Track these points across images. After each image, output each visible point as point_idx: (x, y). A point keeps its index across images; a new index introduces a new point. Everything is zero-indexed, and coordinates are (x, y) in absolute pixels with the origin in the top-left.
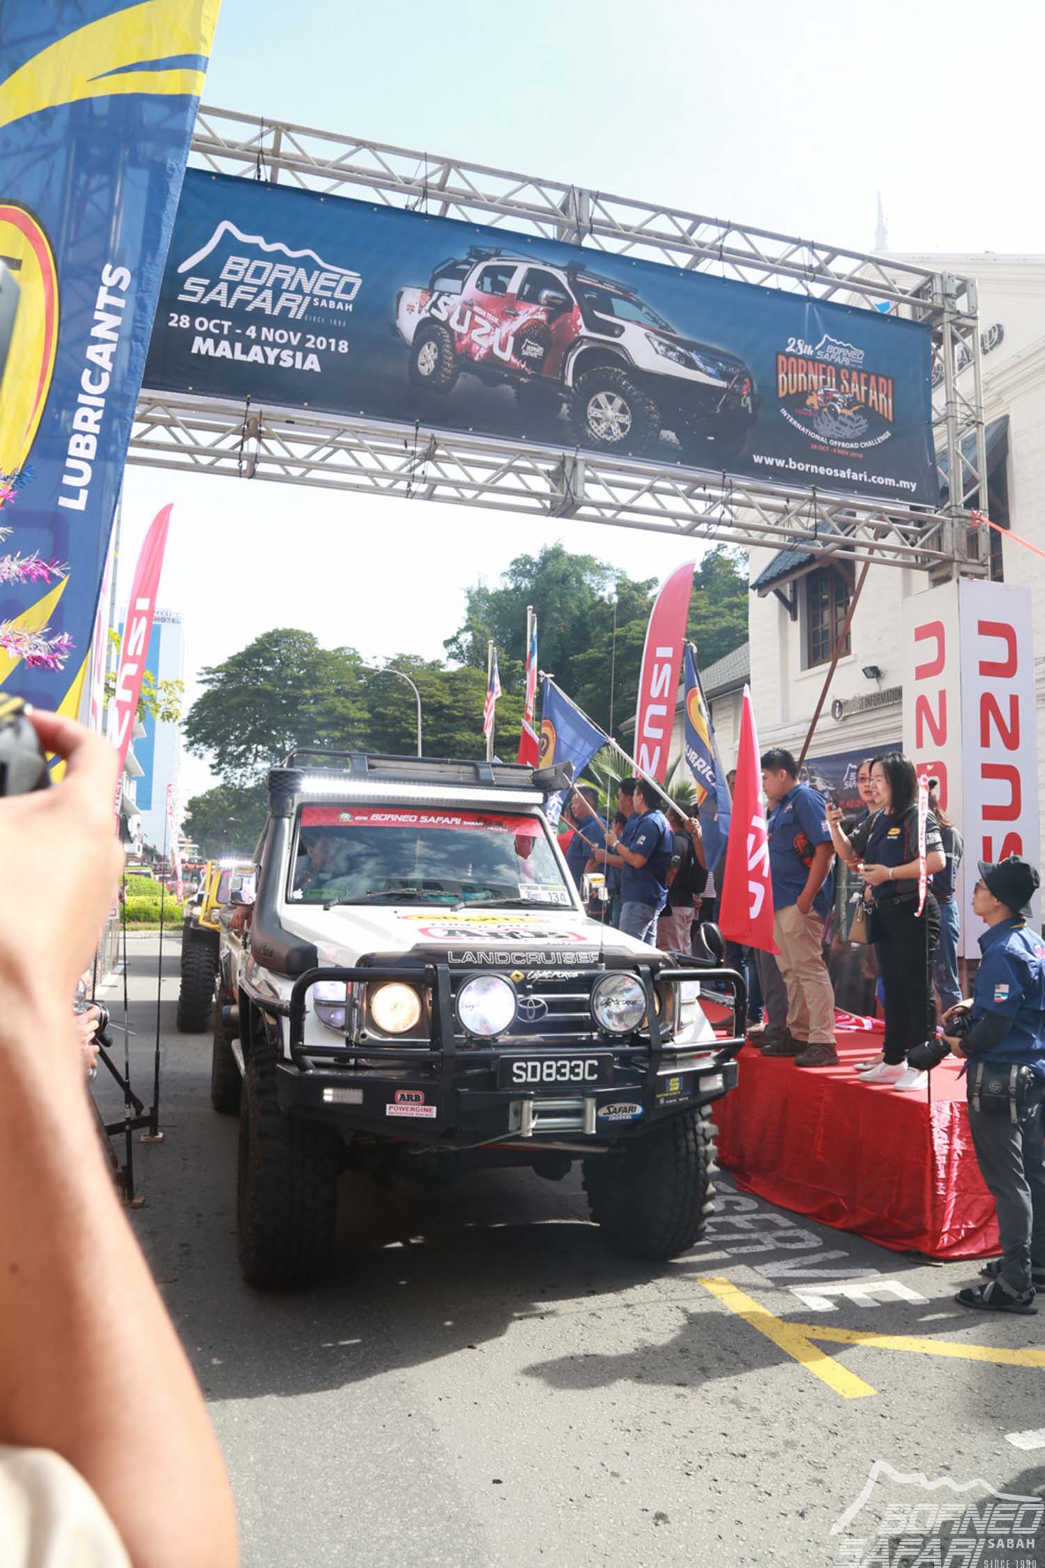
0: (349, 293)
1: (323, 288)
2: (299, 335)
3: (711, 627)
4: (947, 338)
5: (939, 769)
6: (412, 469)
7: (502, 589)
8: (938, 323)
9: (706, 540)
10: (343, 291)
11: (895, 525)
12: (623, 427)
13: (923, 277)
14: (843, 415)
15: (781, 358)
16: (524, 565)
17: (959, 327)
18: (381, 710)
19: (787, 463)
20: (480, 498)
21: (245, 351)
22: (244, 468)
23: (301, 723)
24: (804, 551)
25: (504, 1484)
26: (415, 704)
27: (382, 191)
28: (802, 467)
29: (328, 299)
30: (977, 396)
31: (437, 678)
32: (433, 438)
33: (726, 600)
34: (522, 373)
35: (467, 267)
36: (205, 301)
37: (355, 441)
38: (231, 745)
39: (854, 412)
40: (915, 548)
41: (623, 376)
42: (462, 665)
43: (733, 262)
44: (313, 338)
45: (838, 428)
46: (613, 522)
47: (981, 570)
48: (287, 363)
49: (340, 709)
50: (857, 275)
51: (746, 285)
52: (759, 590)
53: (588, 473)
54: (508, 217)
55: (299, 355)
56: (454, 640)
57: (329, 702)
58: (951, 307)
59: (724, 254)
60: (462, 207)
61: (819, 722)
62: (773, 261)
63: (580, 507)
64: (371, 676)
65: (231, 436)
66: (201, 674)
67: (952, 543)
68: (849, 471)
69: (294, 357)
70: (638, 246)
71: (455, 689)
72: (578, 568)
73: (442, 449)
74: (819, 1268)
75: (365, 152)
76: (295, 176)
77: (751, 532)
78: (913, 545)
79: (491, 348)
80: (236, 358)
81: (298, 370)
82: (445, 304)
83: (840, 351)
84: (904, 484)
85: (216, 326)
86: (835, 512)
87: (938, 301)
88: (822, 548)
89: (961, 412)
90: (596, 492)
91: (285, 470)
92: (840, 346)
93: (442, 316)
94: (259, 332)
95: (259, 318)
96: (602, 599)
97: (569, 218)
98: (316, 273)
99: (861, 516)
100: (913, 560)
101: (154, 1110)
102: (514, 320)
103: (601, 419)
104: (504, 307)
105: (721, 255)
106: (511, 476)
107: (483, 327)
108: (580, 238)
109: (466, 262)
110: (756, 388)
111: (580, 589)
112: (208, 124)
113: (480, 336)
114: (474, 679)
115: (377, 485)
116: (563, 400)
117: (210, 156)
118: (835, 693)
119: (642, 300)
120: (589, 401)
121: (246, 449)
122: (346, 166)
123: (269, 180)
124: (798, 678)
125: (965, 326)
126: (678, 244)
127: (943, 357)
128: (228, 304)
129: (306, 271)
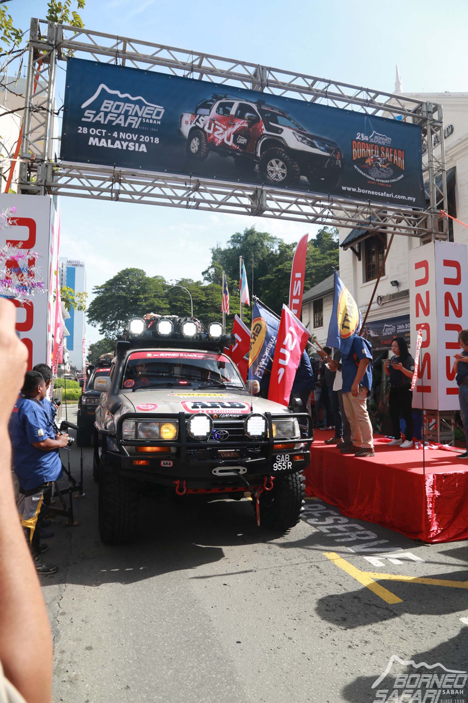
0: (159, 116)
1: (147, 114)
2: (137, 135)
3: (322, 264)
4: (429, 132)
5: (427, 327)
6: (189, 195)
7: (228, 248)
8: (425, 124)
9: (321, 225)
10: (156, 115)
11: (405, 217)
12: (283, 175)
13: (418, 104)
14: (382, 167)
15: (354, 142)
16: (237, 238)
17: (434, 127)
18: (175, 304)
19: (357, 190)
20: (219, 208)
21: (113, 143)
22: (114, 196)
23: (139, 310)
24: (365, 229)
25: (242, 643)
26: (190, 300)
27: (172, 69)
28: (364, 191)
29: (149, 119)
30: (442, 158)
31: (199, 289)
32: (197, 180)
33: (328, 252)
34: (237, 151)
35: (211, 103)
36: (94, 121)
37: (163, 183)
38: (108, 321)
39: (387, 166)
40: (415, 227)
41: (283, 152)
42: (210, 283)
43: (332, 99)
44: (143, 137)
45: (380, 173)
46: (279, 218)
47: (444, 237)
48: (131, 148)
49: (156, 303)
50: (388, 103)
51: (338, 109)
52: (344, 247)
53: (268, 196)
54: (230, 80)
55: (137, 145)
56: (207, 272)
57: (152, 300)
58: (431, 117)
59: (328, 95)
60: (209, 75)
61: (372, 306)
62: (350, 97)
63: (265, 211)
64: (170, 289)
65: (108, 182)
66: (94, 289)
67: (431, 225)
68: (385, 193)
69: (135, 146)
70: (288, 91)
71: (207, 294)
72: (261, 238)
73: (202, 186)
74: (376, 548)
75: (165, 51)
76: (133, 63)
77: (342, 221)
78: (415, 225)
79: (223, 140)
80: (108, 146)
81: (137, 151)
82: (202, 120)
83: (381, 138)
84: (410, 198)
85: (99, 132)
86: (380, 211)
87: (425, 114)
88: (373, 228)
89: (435, 165)
91: (132, 197)
92: (381, 136)
93: (201, 126)
94: (118, 134)
95: (119, 128)
96: (272, 252)
97: (258, 79)
98: (144, 107)
99: (390, 213)
100: (413, 232)
101: (81, 483)
102: (234, 127)
103: (273, 171)
104: (229, 121)
105: (326, 96)
106: (233, 197)
107: (219, 130)
108: (263, 89)
109: (211, 101)
110: (343, 156)
111: (262, 248)
112: (93, 39)
113: (218, 134)
114: (216, 289)
115: (173, 203)
116: (256, 163)
117: (95, 54)
118: (379, 293)
119: (290, 117)
120: (268, 163)
121: (114, 188)
122: (156, 57)
123: (121, 65)
124: (361, 286)
125: (437, 126)
126: (307, 90)
127: (427, 140)
128: (104, 122)
129: (139, 106)
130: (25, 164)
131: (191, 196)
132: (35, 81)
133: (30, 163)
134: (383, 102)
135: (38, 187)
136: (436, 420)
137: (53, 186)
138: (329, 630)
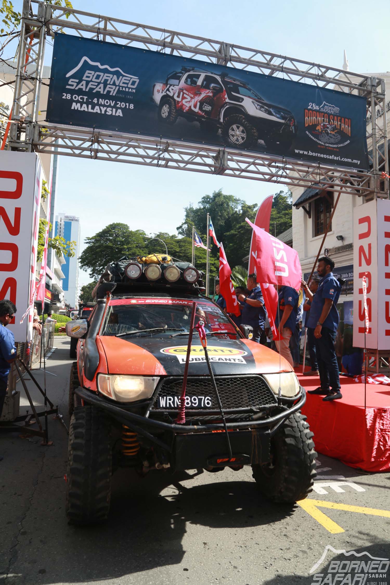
0: (134, 85)
1: (124, 83)
2: (114, 102)
3: (278, 222)
4: (373, 103)
5: (369, 276)
6: (159, 155)
7: (199, 208)
8: (369, 97)
9: (276, 184)
10: (131, 85)
11: (352, 178)
12: (243, 138)
13: (362, 79)
14: (331, 134)
15: (306, 111)
16: (207, 199)
17: (378, 99)
19: (308, 153)
20: (186, 167)
21: (93, 108)
22: (93, 155)
26: (166, 251)
27: (147, 44)
28: (314, 154)
29: (125, 88)
30: (385, 126)
31: (174, 241)
32: (167, 142)
33: (283, 212)
34: (203, 117)
35: (181, 75)
36: (77, 89)
37: (137, 144)
38: (97, 266)
39: (335, 133)
40: (359, 187)
41: (243, 118)
42: (183, 237)
43: (287, 73)
44: (120, 103)
45: (329, 139)
46: (239, 176)
47: (385, 196)
48: (109, 113)
49: (137, 253)
50: (337, 78)
51: (292, 82)
52: (296, 207)
53: (229, 157)
54: (198, 55)
55: (114, 110)
56: (181, 227)
57: (133, 251)
58: (374, 90)
59: (283, 69)
60: (179, 51)
62: (303, 72)
63: (225, 170)
64: (149, 241)
65: (87, 142)
66: (86, 240)
67: (374, 185)
68: (333, 156)
69: (112, 111)
70: (250, 66)
71: (181, 246)
72: (227, 200)
73: (172, 147)
74: (320, 475)
75: (140, 29)
76: (113, 38)
77: (294, 181)
78: (359, 185)
79: (190, 107)
80: (89, 111)
81: (113, 116)
82: (172, 89)
83: (330, 108)
84: (355, 161)
85: (81, 98)
87: (369, 88)
88: (322, 187)
89: (378, 133)
90: (232, 164)
91: (109, 156)
92: (330, 106)
93: (171, 94)
94: (98, 101)
95: (98, 95)
96: (236, 212)
97: (222, 55)
98: (121, 77)
99: (337, 174)
101: (58, 406)
102: (200, 96)
103: (234, 135)
104: (196, 90)
105: (282, 70)
106: (199, 158)
107: (187, 98)
108: (226, 63)
109: (181, 73)
110: (296, 123)
111: (228, 208)
112: (78, 18)
113: (186, 102)
114: (188, 242)
115: (145, 161)
116: (219, 128)
117: (79, 30)
118: (326, 246)
119: (251, 88)
120: (230, 128)
121: (93, 147)
122: (133, 35)
123: (102, 40)
124: (310, 240)
125: (380, 98)
126: (265, 65)
127: (371, 111)
128: (86, 90)
129: (117, 76)
130: (15, 125)
131: (161, 156)
132: (26, 53)
133: (19, 124)
134: (332, 77)
135: (26, 145)
136: (375, 358)
137: (40, 145)
138: (273, 560)
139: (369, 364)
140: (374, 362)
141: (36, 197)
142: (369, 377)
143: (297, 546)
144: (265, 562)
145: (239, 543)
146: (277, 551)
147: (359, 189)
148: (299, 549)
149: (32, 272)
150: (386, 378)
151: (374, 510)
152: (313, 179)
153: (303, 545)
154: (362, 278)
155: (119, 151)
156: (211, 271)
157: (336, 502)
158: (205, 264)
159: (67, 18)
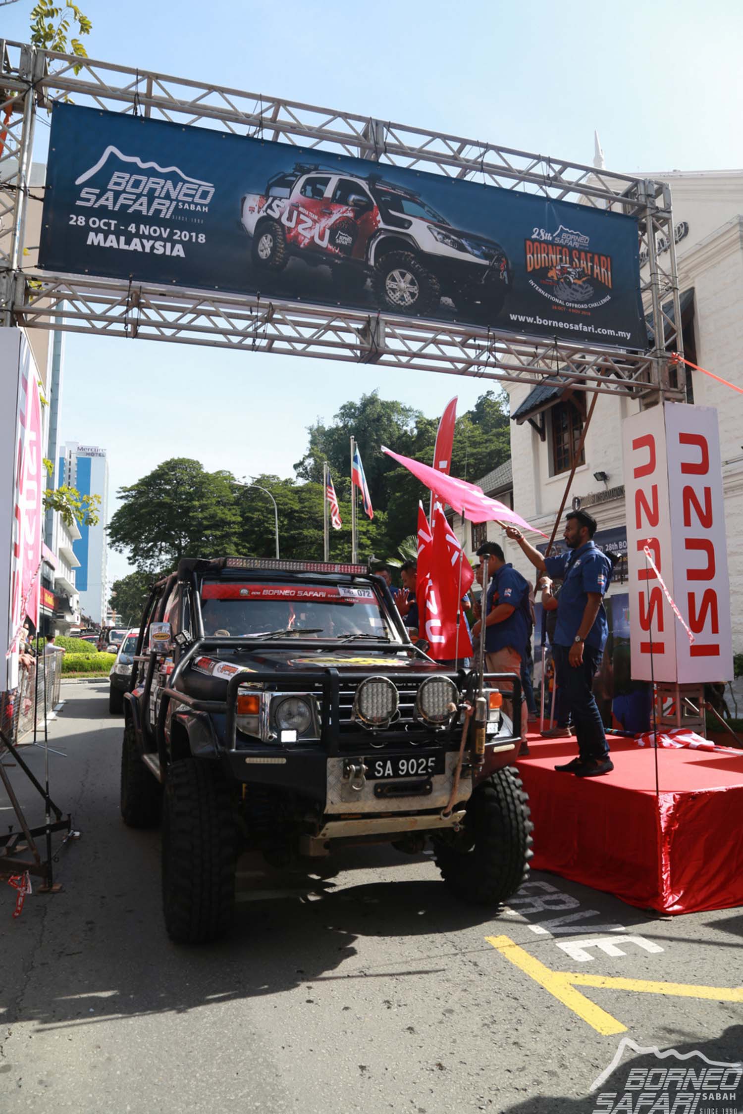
0: (205, 199)
1: (186, 195)
2: (168, 230)
3: (484, 450)
4: (650, 228)
5: (655, 545)
6: (256, 329)
7: (334, 426)
8: (643, 215)
9: (477, 378)
10: (200, 198)
11: (616, 365)
12: (412, 295)
13: (631, 183)
14: (575, 284)
15: (528, 243)
16: (350, 409)
17: (658, 219)
18: (250, 515)
19: (535, 319)
20: (307, 350)
21: (128, 242)
22: (129, 330)
23: (192, 525)
26: (274, 509)
27: (229, 123)
28: (546, 322)
29: (189, 203)
30: (673, 269)
31: (289, 491)
32: (270, 303)
33: (494, 430)
34: (337, 256)
35: (293, 179)
36: (96, 206)
37: (213, 309)
38: (142, 542)
39: (584, 282)
40: (631, 381)
41: (412, 258)
42: (307, 482)
43: (491, 173)
44: (179, 232)
45: (573, 294)
46: (408, 366)
47: (680, 396)
48: (159, 251)
49: (220, 515)
50: (583, 182)
51: (500, 190)
52: (518, 420)
53: (388, 330)
54: (325, 142)
55: (169, 245)
56: (301, 464)
57: (211, 511)
58: (652, 204)
59: (484, 167)
60: (289, 134)
62: (520, 172)
63: (381, 355)
64: (242, 491)
65: (117, 306)
66: (119, 492)
67: (658, 377)
68: (581, 324)
69: (164, 247)
70: (421, 161)
71: (302, 499)
72: (388, 410)
73: (279, 314)
74: (577, 925)
75: (215, 94)
76: (163, 112)
77: (510, 371)
78: (630, 377)
79: (313, 238)
80: (120, 247)
81: (167, 256)
82: (278, 206)
83: (572, 237)
84: (621, 334)
85: (105, 224)
87: (642, 200)
88: (563, 383)
89: (662, 280)
90: (393, 344)
91: (160, 331)
92: (572, 234)
93: (276, 215)
94: (138, 228)
95: (138, 218)
96: (406, 432)
97: (369, 142)
98: (180, 184)
102: (330, 217)
103: (396, 289)
104: (322, 207)
105: (482, 169)
106: (330, 333)
107: (306, 222)
108: (378, 157)
109: (293, 175)
110: (510, 265)
111: (390, 426)
112: (97, 74)
113: (303, 229)
114: (315, 492)
115: (230, 341)
116: (367, 276)
117: (99, 98)
118: (574, 492)
119: (423, 201)
120: (386, 277)
121: (130, 316)
122: (202, 105)
123: (143, 115)
124: (547, 482)
125: (662, 218)
126: (450, 160)
127: (647, 241)
128: (114, 208)
129: (173, 182)
131: (260, 331)
134: (574, 180)
136: (674, 699)
137: (26, 313)
138: (494, 1092)
139: (663, 711)
140: (673, 706)
141: (21, 411)
142: (664, 735)
143: (539, 1063)
144: (478, 1097)
145: (427, 1062)
146: (501, 1073)
147: (631, 385)
148: (542, 1068)
149: (16, 555)
150: (694, 736)
151: (682, 985)
152: (546, 368)
153: (550, 1061)
154: (643, 549)
155: (180, 322)
156: (361, 546)
157: (609, 974)
158: (351, 532)
159: (77, 73)
